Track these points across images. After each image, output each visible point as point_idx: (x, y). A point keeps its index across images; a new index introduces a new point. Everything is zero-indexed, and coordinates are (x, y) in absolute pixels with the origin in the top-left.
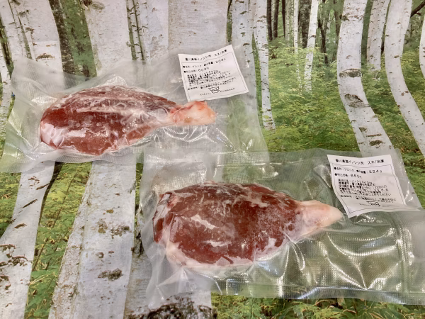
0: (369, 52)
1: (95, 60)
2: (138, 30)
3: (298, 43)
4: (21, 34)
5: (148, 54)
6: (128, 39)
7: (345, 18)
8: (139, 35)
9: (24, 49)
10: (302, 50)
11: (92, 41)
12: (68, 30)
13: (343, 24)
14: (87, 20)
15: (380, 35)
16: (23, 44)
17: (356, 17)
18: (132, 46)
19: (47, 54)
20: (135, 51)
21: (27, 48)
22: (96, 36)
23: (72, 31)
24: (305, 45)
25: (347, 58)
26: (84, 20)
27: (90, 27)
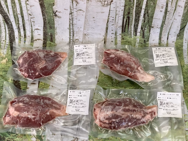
0: (162, 39)
1: (55, 32)
2: (73, 25)
3: (134, 34)
4: (30, 23)
5: (75, 32)
6: (68, 27)
7: (153, 27)
8: (73, 26)
9: (30, 26)
11: (55, 26)
12: (47, 22)
13: (152, 29)
14: (55, 20)
15: (167, 34)
16: (30, 25)
17: (157, 27)
18: (70, 29)
19: (38, 29)
20: (70, 31)
21: (32, 26)
22: (57, 25)
23: (49, 22)
24: (136, 35)
25: (153, 40)
26: (54, 20)
27: (55, 22)
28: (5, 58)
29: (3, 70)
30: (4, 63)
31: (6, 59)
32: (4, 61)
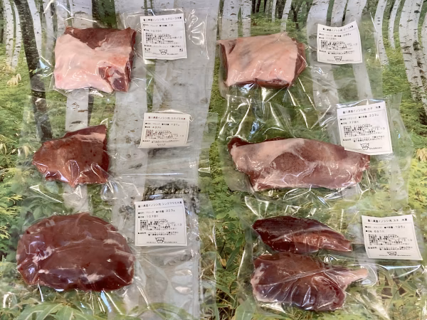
10: (278, 20)
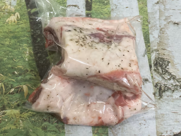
28: (14, 13)
29: (12, 35)
30: (13, 21)
31: (16, 14)
32: (13, 18)
